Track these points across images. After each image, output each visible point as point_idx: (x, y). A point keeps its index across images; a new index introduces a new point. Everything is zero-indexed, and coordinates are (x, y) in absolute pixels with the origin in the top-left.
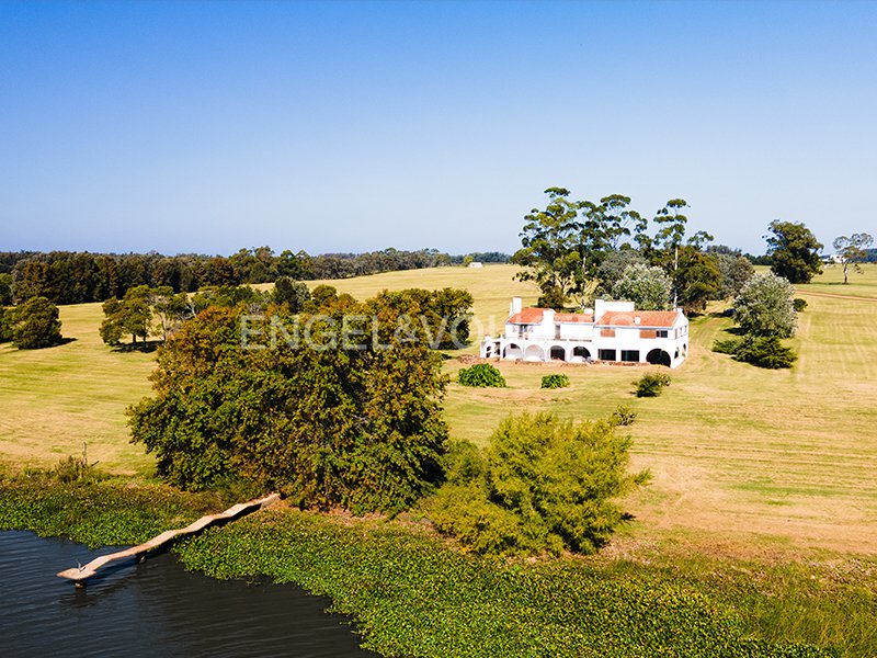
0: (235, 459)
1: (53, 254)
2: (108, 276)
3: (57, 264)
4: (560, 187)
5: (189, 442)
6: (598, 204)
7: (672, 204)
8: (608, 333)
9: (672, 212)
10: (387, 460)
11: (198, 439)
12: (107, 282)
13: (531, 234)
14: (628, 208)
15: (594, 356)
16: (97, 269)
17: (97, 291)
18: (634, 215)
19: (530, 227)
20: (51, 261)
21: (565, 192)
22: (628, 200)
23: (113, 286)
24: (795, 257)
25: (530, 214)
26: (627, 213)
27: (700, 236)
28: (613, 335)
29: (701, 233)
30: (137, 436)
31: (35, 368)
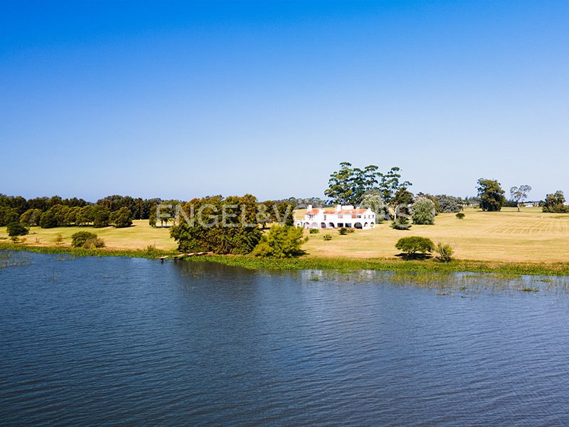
0: (201, 242)
1: (114, 196)
2: (140, 207)
3: (116, 201)
4: (347, 162)
5: (187, 237)
6: (363, 170)
7: (394, 169)
9: (394, 173)
10: (242, 239)
11: (190, 237)
12: (139, 211)
13: (334, 183)
14: (376, 171)
15: (336, 225)
16: (135, 204)
17: (134, 215)
18: (379, 174)
19: (332, 180)
20: (113, 200)
21: (349, 164)
22: (377, 168)
23: (142, 212)
24: (490, 197)
25: (333, 174)
26: (377, 173)
28: (342, 217)
30: (172, 236)
31: (125, 232)
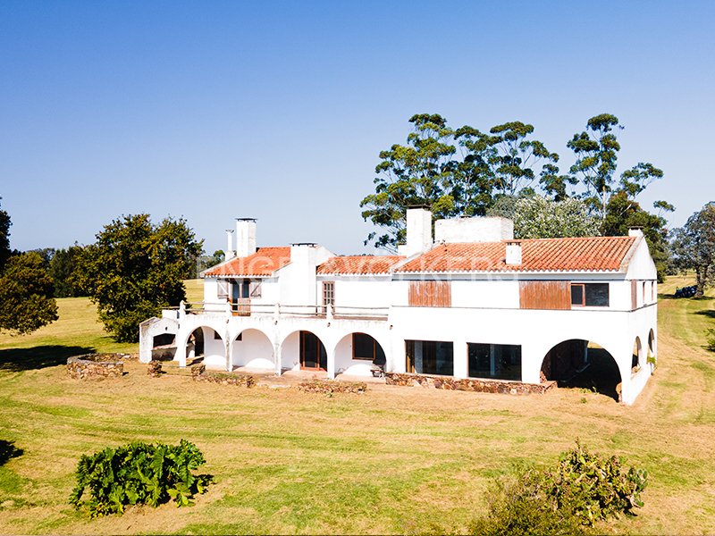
4: (431, 114)
7: (594, 124)
8: (431, 293)
9: (596, 136)
15: (396, 360)
21: (438, 120)
22: (530, 129)
26: (528, 144)
27: (641, 170)
28: (444, 300)
29: (641, 165)
